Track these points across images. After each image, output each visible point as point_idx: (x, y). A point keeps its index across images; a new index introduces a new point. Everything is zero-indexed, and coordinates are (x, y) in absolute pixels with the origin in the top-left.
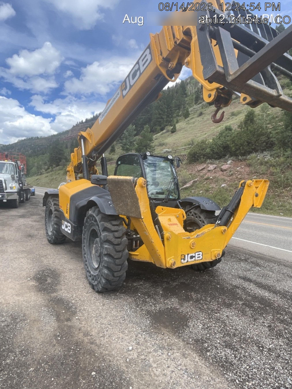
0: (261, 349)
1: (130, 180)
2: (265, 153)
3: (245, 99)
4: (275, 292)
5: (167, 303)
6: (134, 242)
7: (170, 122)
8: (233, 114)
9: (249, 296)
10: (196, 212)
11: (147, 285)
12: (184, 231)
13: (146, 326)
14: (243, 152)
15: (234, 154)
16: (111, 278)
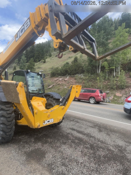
0: (78, 163)
1: (14, 83)
2: (82, 74)
3: (71, 49)
4: (84, 134)
5: (36, 146)
6: (20, 115)
7: (43, 58)
8: (69, 58)
9: (74, 137)
10: (52, 99)
11: (26, 137)
12: (45, 109)
13: (23, 161)
14: (73, 73)
15: (70, 74)
16: (5, 136)
